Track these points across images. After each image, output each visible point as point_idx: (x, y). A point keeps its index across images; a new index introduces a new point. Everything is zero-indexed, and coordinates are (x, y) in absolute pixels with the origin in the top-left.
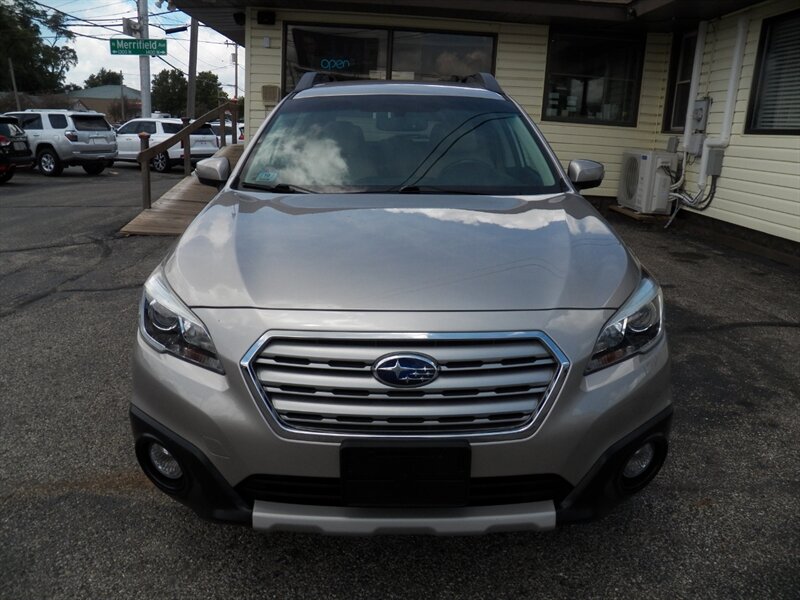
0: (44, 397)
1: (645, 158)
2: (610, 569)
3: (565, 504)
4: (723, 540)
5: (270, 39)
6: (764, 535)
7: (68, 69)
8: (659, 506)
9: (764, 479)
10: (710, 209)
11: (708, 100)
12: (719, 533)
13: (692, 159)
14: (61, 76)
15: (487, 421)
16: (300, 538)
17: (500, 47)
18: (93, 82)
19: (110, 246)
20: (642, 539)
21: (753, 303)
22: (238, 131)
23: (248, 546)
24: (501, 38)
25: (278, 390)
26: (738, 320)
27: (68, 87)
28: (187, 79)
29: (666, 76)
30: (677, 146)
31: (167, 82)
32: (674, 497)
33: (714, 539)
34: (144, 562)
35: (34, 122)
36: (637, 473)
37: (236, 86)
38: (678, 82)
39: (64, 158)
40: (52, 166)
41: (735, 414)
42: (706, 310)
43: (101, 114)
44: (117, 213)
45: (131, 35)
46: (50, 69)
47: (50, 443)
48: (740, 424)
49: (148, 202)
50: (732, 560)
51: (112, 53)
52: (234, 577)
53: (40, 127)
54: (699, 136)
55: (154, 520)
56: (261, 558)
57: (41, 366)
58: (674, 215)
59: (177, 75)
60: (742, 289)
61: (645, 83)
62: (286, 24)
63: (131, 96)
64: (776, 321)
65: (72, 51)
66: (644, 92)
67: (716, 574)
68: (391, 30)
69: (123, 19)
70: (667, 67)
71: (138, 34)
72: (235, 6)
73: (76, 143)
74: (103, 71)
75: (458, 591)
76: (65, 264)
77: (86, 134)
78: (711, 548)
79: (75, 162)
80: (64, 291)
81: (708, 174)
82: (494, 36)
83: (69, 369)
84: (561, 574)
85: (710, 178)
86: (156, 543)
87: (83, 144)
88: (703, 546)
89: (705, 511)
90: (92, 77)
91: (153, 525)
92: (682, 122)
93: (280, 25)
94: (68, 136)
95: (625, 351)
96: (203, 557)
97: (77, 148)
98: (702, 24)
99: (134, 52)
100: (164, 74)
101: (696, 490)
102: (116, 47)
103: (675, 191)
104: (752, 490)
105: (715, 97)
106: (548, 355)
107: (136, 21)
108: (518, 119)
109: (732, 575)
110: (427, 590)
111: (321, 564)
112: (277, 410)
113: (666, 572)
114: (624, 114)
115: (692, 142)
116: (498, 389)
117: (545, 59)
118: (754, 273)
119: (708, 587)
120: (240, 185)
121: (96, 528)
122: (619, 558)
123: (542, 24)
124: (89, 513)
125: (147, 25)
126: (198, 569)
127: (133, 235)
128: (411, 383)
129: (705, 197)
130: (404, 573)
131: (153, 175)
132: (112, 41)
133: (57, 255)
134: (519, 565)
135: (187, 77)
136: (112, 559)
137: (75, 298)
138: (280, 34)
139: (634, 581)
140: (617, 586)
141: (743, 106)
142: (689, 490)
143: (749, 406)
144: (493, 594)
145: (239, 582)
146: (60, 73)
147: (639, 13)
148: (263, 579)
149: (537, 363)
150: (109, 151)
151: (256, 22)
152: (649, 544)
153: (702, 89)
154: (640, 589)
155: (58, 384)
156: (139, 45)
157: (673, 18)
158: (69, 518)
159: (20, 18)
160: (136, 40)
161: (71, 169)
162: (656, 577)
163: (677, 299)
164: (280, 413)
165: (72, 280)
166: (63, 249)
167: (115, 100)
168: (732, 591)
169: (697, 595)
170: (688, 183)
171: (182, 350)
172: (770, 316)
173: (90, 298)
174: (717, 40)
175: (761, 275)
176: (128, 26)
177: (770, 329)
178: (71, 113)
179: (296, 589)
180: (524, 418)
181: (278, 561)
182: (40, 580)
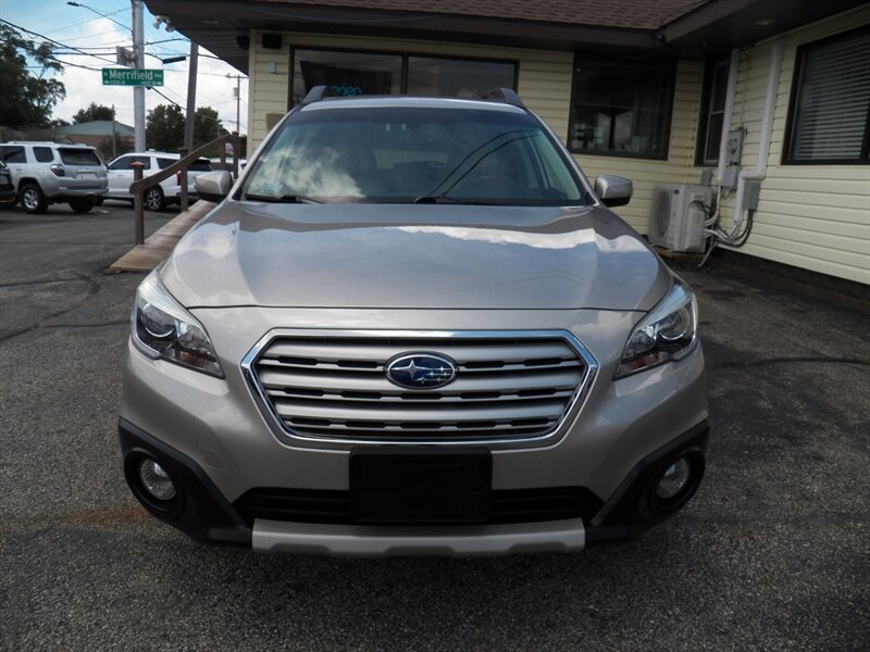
0: (22, 431)
1: (677, 192)
2: (645, 601)
3: (596, 521)
4: (766, 571)
5: (276, 64)
6: (810, 566)
7: (55, 103)
8: (696, 537)
9: (809, 510)
10: (746, 245)
11: (743, 131)
12: (762, 564)
13: (727, 194)
14: (47, 110)
15: (509, 426)
16: (304, 572)
17: (522, 75)
18: (82, 118)
19: (98, 283)
20: (679, 571)
21: (794, 339)
22: (240, 167)
23: (247, 580)
24: (522, 65)
25: (283, 394)
26: (778, 355)
27: (55, 123)
28: (185, 116)
29: (698, 106)
30: (710, 179)
31: (163, 118)
32: (712, 529)
33: (757, 570)
34: (130, 597)
35: (17, 155)
36: (672, 492)
37: (238, 123)
38: (712, 113)
39: (49, 194)
40: (36, 203)
41: (776, 447)
42: (743, 345)
43: (91, 147)
44: (107, 250)
45: (125, 65)
46: (36, 103)
47: (28, 477)
48: (782, 457)
49: (140, 239)
50: (777, 592)
51: (104, 84)
52: (230, 611)
53: (23, 160)
54: (734, 168)
55: (143, 554)
56: (261, 592)
57: (20, 400)
58: (709, 253)
59: (174, 112)
60: (782, 326)
61: (675, 114)
62: (293, 48)
63: (124, 133)
64: (818, 356)
65: (60, 84)
66: (675, 123)
67: (760, 605)
68: (405, 55)
69: (118, 47)
70: (699, 97)
71: (133, 63)
72: (239, 29)
73: (63, 178)
74: (93, 106)
75: (479, 625)
76: (47, 299)
77: (74, 168)
78: (753, 579)
79: (61, 198)
80: (48, 326)
81: (743, 208)
82: (516, 63)
83: (52, 403)
84: (592, 607)
85: (746, 212)
86: (144, 577)
87: (71, 179)
88: (744, 577)
89: (746, 543)
90: (81, 112)
91: (141, 559)
92: (715, 154)
93: (286, 49)
94: (53, 170)
95: (657, 357)
96: (197, 592)
97: (63, 183)
98: (735, 52)
99: (128, 82)
100: (160, 109)
101: (735, 522)
102: (108, 77)
103: (709, 227)
104: (797, 522)
105: (750, 127)
106: (575, 357)
107: (131, 50)
108: (541, 132)
109: (776, 606)
110: (444, 623)
111: (328, 598)
112: (281, 415)
113: (706, 604)
114: (654, 146)
115: (726, 176)
116: (521, 392)
117: (570, 88)
118: (795, 311)
119: (750, 618)
120: (243, 197)
121: (77, 563)
122: (654, 590)
123: (567, 50)
124: (69, 548)
125: (142, 54)
126: (191, 603)
127: (124, 272)
128: (427, 384)
129: (741, 233)
130: (419, 607)
131: (146, 214)
132: (104, 70)
133: (41, 290)
134: (545, 598)
135: (184, 113)
136: (95, 594)
137: (58, 333)
138: (286, 59)
139: (671, 613)
140: (653, 619)
141: (779, 136)
142: (729, 522)
143: (792, 439)
144: (517, 627)
145: (237, 617)
146: (46, 108)
147: (669, 39)
148: (264, 613)
149: (563, 364)
150: (99, 187)
151: (261, 45)
152: (687, 576)
153: (737, 119)
154: (678, 621)
155: (38, 418)
156: (134, 75)
157: (704, 45)
158: (48, 553)
159: (4, 48)
160: (130, 70)
161: (56, 206)
162: (694, 609)
163: (713, 335)
164: (284, 418)
165: (56, 315)
166: (46, 285)
167: (107, 136)
168: (777, 622)
169: (739, 627)
170: (722, 219)
171: (177, 356)
172: (813, 352)
173: (75, 334)
174: (750, 68)
175: (802, 312)
176: (123, 55)
177: (812, 364)
178: (58, 146)
179: (300, 623)
180: (549, 424)
181: (280, 595)
182: (13, 617)
